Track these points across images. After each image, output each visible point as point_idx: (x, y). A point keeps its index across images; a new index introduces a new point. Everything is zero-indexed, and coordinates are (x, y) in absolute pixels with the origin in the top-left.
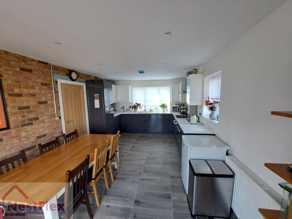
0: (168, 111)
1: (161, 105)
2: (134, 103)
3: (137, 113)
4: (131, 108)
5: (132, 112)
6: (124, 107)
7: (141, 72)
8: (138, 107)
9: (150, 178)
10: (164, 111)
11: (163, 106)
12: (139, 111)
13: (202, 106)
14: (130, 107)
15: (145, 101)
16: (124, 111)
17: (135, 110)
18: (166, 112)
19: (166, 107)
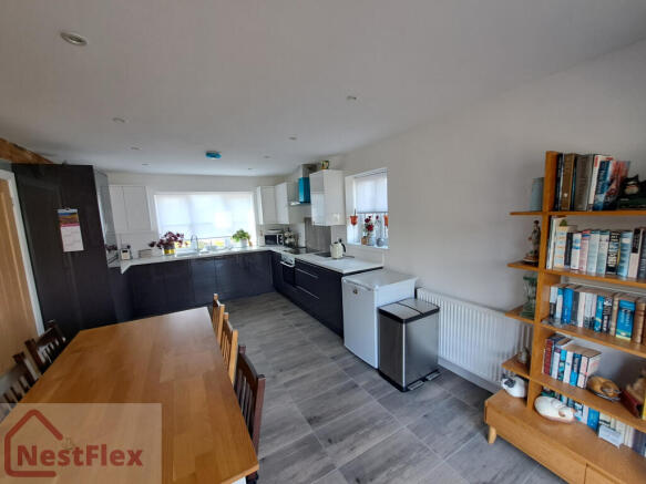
0: (255, 244)
1: (235, 233)
2: (162, 234)
3: (170, 259)
4: (155, 247)
5: (159, 256)
6: (129, 247)
7: (211, 154)
8: (176, 244)
9: (298, 376)
10: (244, 246)
11: (242, 235)
12: (179, 252)
13: (343, 228)
14: (152, 245)
15: (192, 226)
16: (131, 258)
17: (166, 253)
18: (249, 249)
19: (249, 238)
